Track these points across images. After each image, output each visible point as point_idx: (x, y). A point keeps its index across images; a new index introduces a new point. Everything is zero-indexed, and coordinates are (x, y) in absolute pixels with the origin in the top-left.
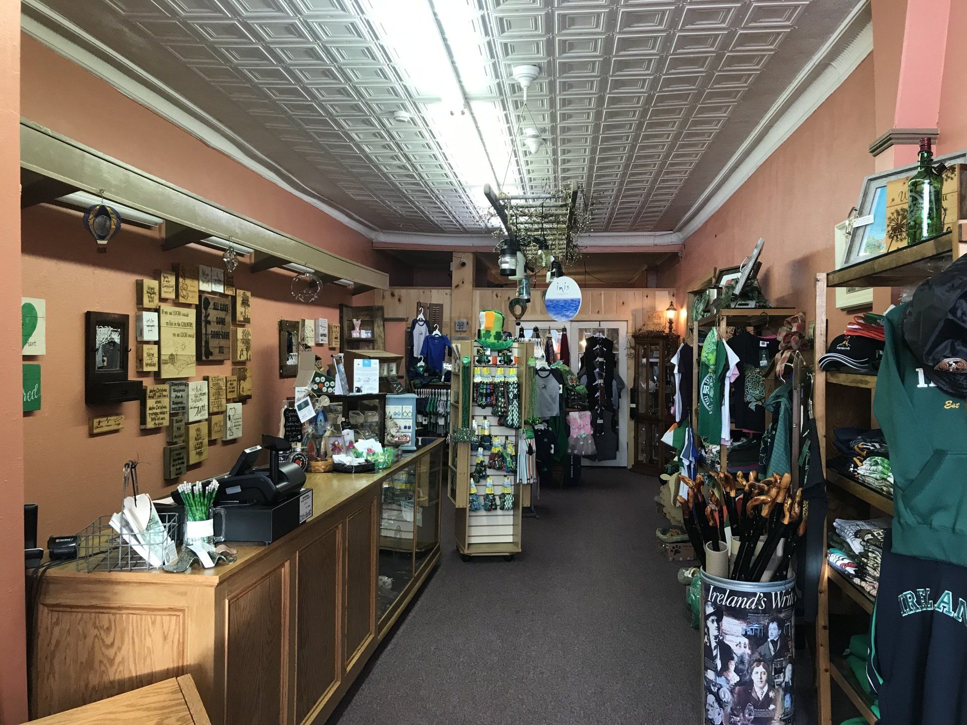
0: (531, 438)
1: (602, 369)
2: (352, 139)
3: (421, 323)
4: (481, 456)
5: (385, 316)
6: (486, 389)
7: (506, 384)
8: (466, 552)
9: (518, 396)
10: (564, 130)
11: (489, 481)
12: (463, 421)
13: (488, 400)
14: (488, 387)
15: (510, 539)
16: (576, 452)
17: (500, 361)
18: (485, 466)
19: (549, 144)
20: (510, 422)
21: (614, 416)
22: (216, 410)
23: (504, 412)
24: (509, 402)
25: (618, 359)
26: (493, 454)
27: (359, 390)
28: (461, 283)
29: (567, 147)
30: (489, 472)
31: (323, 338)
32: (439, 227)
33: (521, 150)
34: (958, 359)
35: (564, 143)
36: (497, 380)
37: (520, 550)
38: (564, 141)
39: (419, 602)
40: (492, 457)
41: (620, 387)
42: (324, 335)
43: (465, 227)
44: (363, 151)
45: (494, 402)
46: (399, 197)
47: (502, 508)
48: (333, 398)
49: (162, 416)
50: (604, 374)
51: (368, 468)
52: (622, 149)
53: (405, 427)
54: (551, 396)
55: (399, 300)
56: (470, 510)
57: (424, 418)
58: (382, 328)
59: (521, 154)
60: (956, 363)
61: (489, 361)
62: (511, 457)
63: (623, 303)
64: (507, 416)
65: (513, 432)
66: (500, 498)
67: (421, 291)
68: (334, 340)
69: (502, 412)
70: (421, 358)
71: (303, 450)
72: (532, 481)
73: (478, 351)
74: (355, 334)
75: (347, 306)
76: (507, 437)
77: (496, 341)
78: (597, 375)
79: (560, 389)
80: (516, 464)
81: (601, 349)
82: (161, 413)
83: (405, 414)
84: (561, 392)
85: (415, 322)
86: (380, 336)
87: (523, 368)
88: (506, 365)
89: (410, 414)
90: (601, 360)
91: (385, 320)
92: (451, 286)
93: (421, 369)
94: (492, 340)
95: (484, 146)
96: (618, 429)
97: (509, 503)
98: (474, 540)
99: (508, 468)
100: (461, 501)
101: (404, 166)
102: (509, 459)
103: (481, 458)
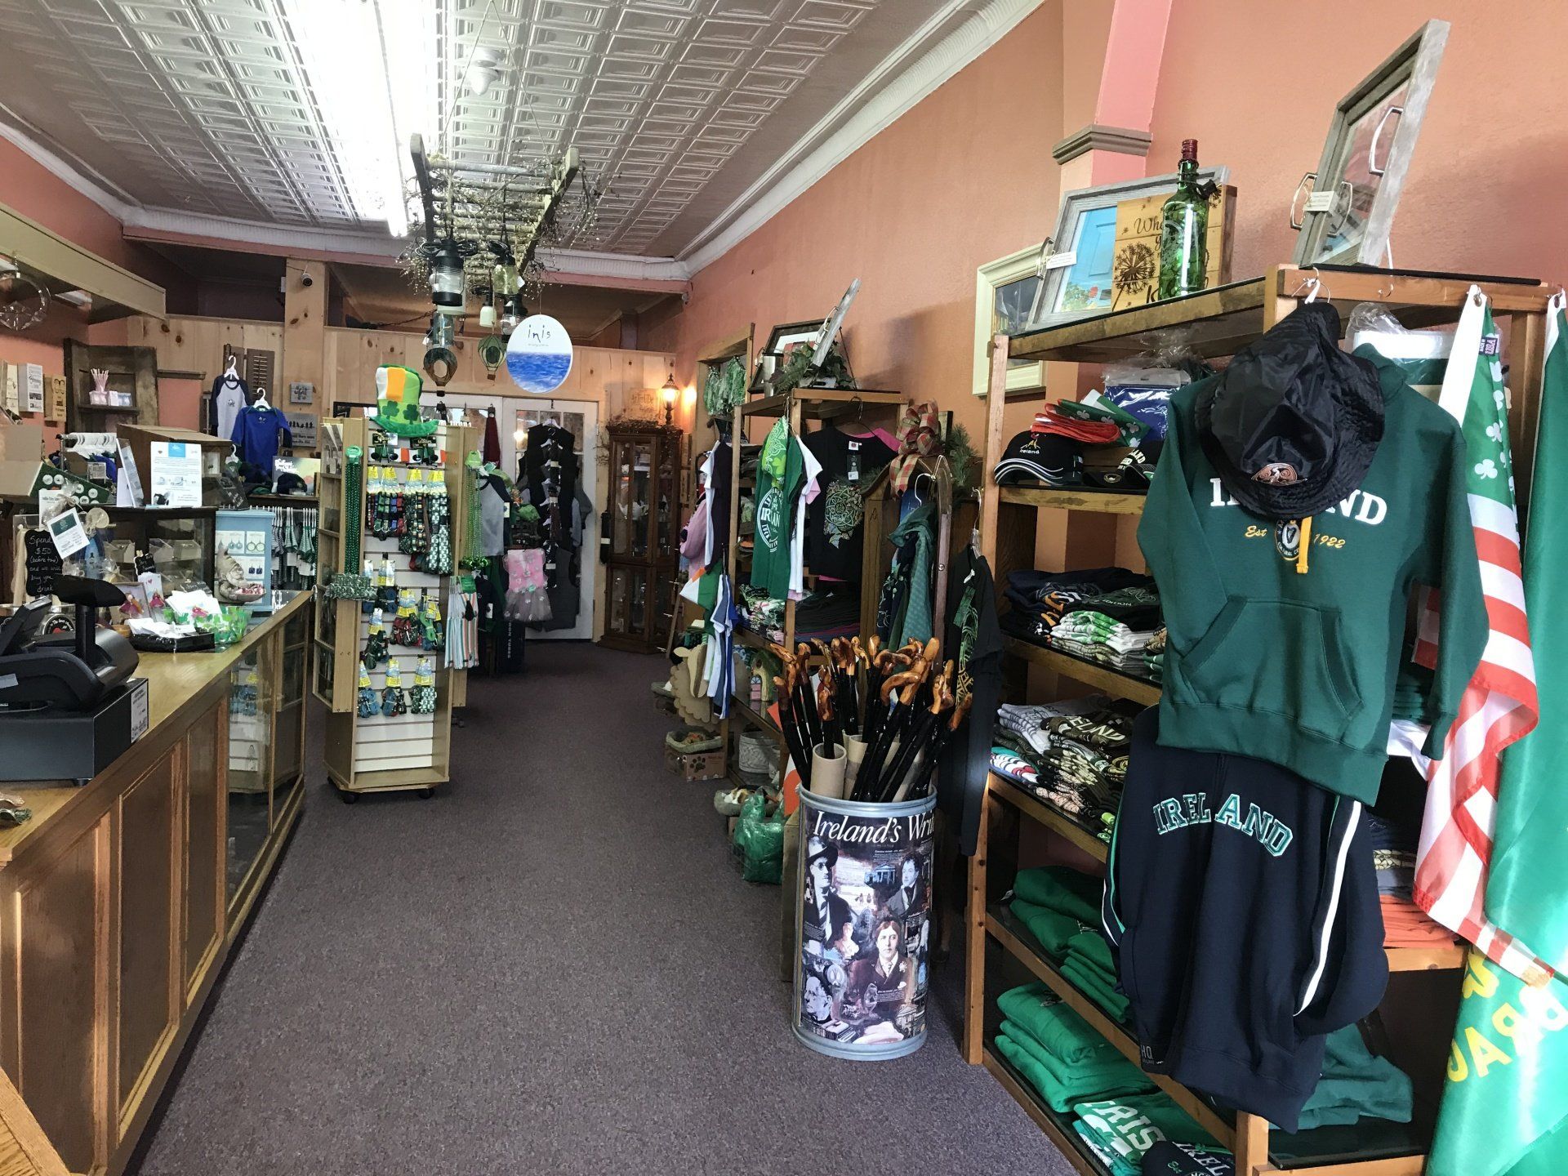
0: (470, 592)
1: (554, 480)
2: (121, 18)
3: (233, 384)
4: (380, 621)
5: (161, 367)
6: (390, 506)
7: (427, 498)
8: (352, 786)
9: (447, 520)
10: (538, 59)
11: (393, 665)
12: (348, 563)
13: (394, 526)
14: (394, 502)
15: (428, 762)
16: (518, 616)
17: (415, 457)
18: (385, 641)
19: (505, 81)
20: (433, 564)
21: (573, 557)
23: (423, 546)
24: (432, 529)
25: (581, 464)
26: (399, 619)
27: (162, 500)
28: (301, 317)
29: (535, 90)
30: (392, 650)
31: (34, 401)
32: (268, 213)
33: (453, 83)
34: (1285, 465)
35: (531, 84)
36: (409, 491)
37: (447, 779)
38: (531, 80)
39: (280, 877)
40: (399, 624)
41: (585, 509)
42: (37, 396)
43: (315, 213)
44: (139, 43)
45: (404, 530)
46: (197, 144)
47: (416, 711)
48: (115, 514)
50: (559, 489)
51: (201, 643)
52: (626, 107)
53: (252, 571)
54: (489, 522)
55: (179, 340)
56: (358, 716)
58: (152, 389)
59: (450, 93)
60: (1280, 470)
61: (396, 457)
62: (435, 623)
63: (592, 372)
64: (428, 554)
65: (436, 582)
66: (412, 694)
67: (224, 326)
68: (55, 407)
69: (418, 547)
70: (232, 449)
71: (64, 610)
72: (471, 664)
73: (375, 438)
74: (98, 398)
75: (80, 345)
76: (424, 590)
77: (407, 422)
78: (546, 490)
79: (505, 509)
80: (444, 635)
81: (554, 446)
83: (251, 547)
84: (507, 514)
85: (219, 382)
86: (148, 404)
87: (458, 472)
88: (424, 465)
89: (261, 548)
90: (553, 464)
91: (159, 375)
92: (283, 320)
93: (233, 469)
94: (400, 419)
95: (387, 70)
96: (579, 579)
97: (429, 700)
98: (361, 767)
99: (428, 642)
100: (342, 701)
101: (219, 84)
102: (430, 628)
103: (379, 626)
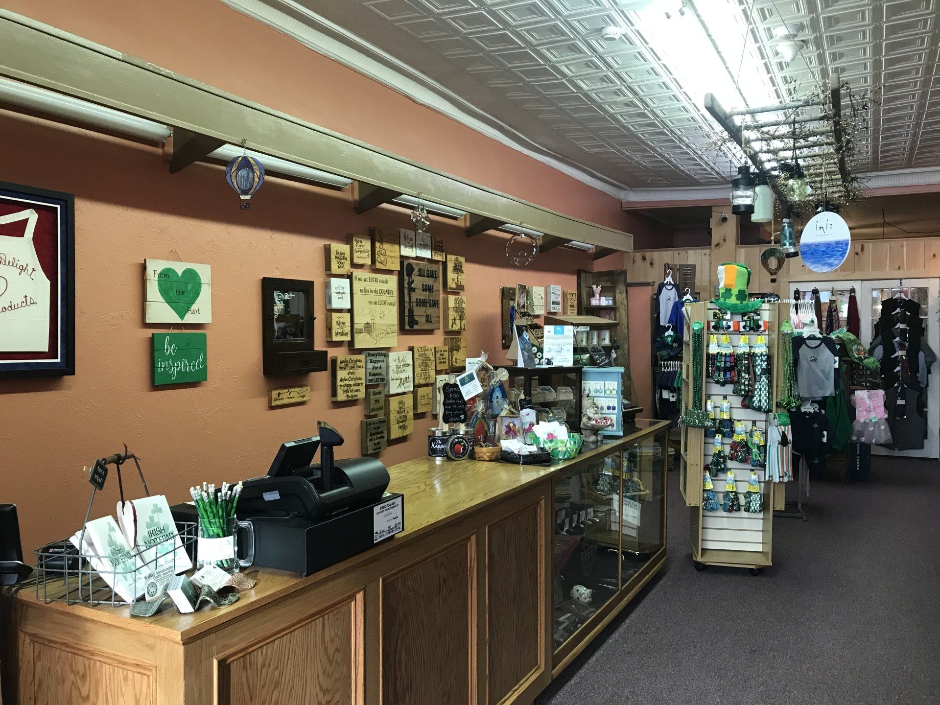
0: (785, 425)
1: (903, 338)
2: (564, 75)
3: (670, 287)
4: (719, 445)
5: (629, 281)
6: (725, 362)
7: (751, 356)
8: (699, 559)
9: (768, 372)
10: (831, 22)
11: (730, 476)
12: (695, 401)
13: (728, 376)
14: (728, 359)
15: (759, 548)
16: (863, 439)
17: (744, 327)
18: (724, 458)
19: (812, 47)
20: (756, 403)
21: (920, 396)
22: (422, 382)
23: (749, 390)
24: (755, 378)
25: (927, 325)
26: (735, 442)
27: (549, 362)
28: (721, 241)
29: (838, 48)
30: (730, 464)
31: (555, 306)
32: (695, 180)
33: (774, 61)
35: (832, 44)
36: (740, 351)
37: (771, 564)
38: (832, 40)
39: (627, 621)
40: (734, 446)
41: (929, 360)
42: (558, 303)
43: (723, 175)
44: (579, 88)
45: (736, 379)
46: (636, 144)
47: (747, 510)
49: (355, 388)
50: (907, 344)
51: (541, 458)
52: (918, 42)
53: (609, 408)
54: (822, 371)
55: (651, 264)
56: (703, 509)
57: (671, 394)
58: (624, 294)
59: (775, 68)
61: (729, 327)
62: (759, 447)
63: (934, 256)
64: (753, 396)
65: (763, 416)
66: (745, 497)
67: (676, 253)
68: (569, 308)
69: (745, 391)
70: (669, 327)
71: (467, 433)
72: (786, 479)
73: (715, 315)
74: (595, 302)
75: (586, 272)
76: (754, 423)
77: (738, 302)
78: (896, 345)
79: (835, 362)
80: (765, 457)
81: (903, 314)
82: (355, 385)
83: (608, 392)
84: (837, 365)
85: (661, 286)
86: (622, 303)
87: (775, 336)
88: (752, 332)
89: (614, 392)
90: (902, 326)
91: (628, 285)
92: (710, 245)
93: (670, 339)
94: (733, 300)
95: (724, 62)
96: (926, 412)
97: (756, 505)
98: (710, 546)
99: (754, 461)
100: (693, 498)
101: (631, 102)
102: (755, 450)
103: (719, 447)
